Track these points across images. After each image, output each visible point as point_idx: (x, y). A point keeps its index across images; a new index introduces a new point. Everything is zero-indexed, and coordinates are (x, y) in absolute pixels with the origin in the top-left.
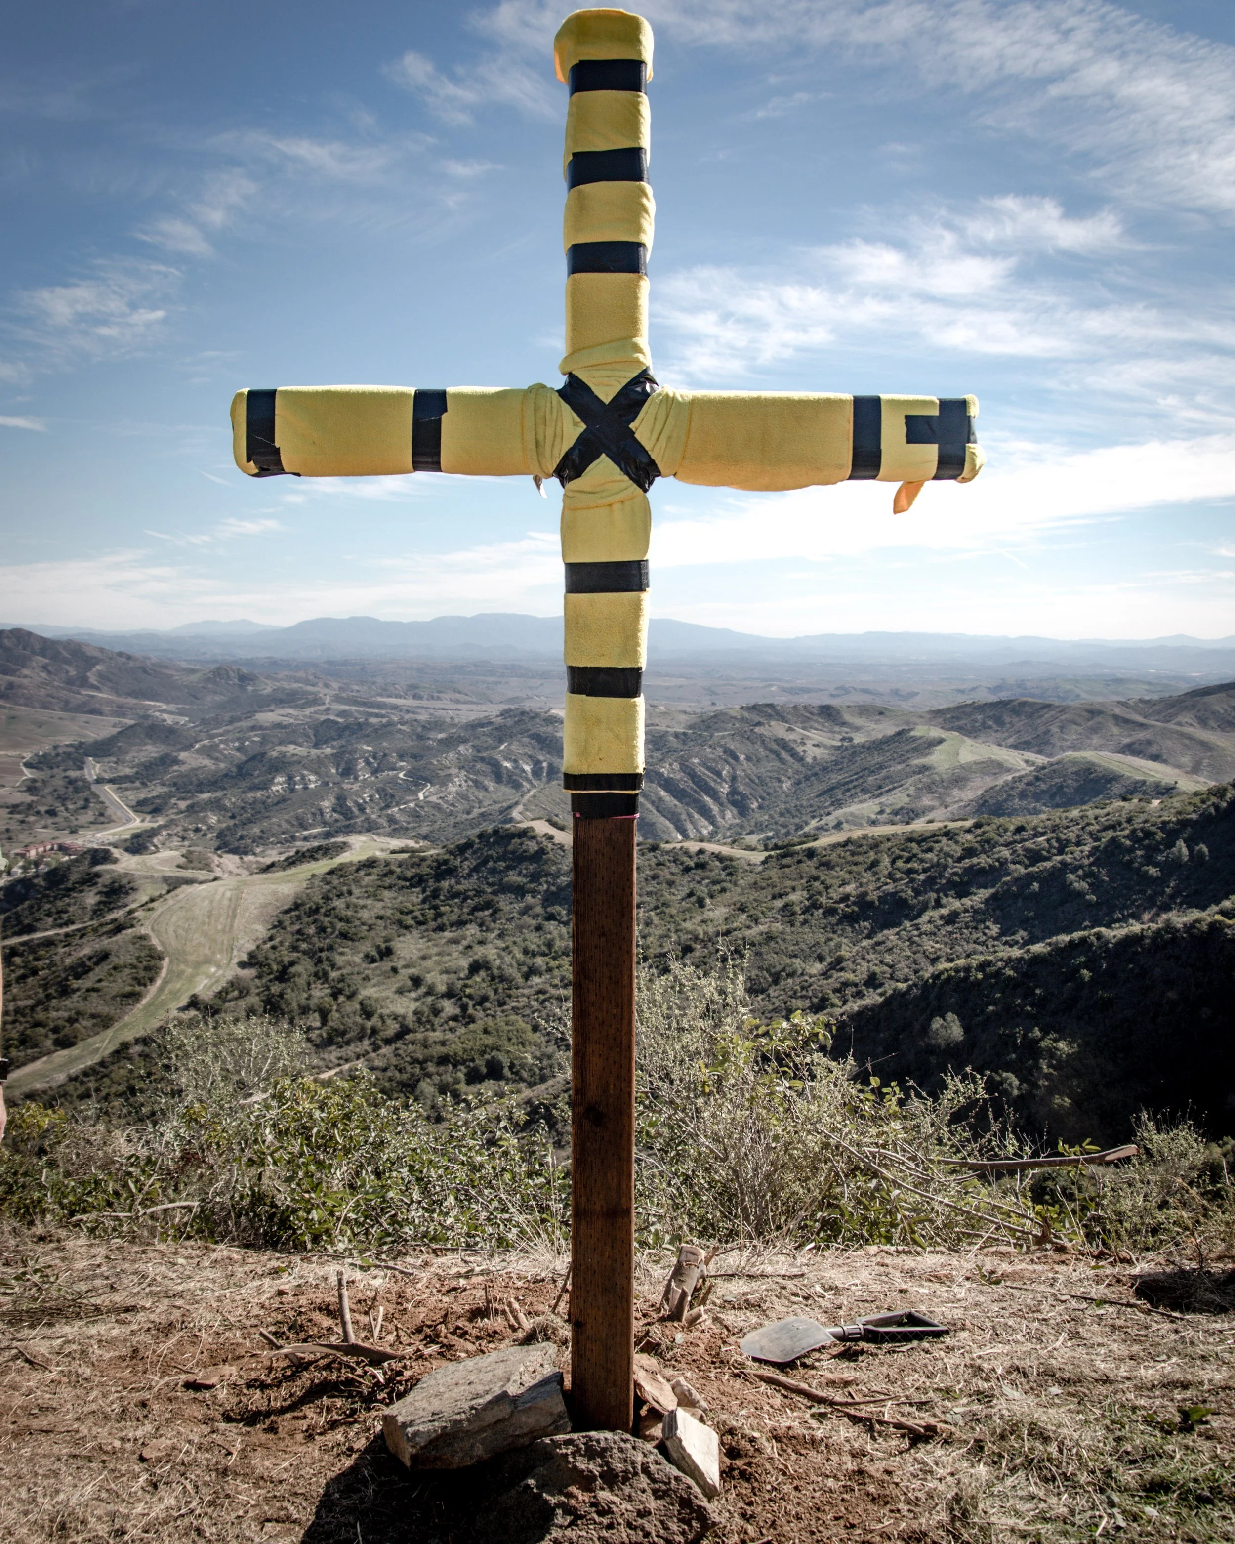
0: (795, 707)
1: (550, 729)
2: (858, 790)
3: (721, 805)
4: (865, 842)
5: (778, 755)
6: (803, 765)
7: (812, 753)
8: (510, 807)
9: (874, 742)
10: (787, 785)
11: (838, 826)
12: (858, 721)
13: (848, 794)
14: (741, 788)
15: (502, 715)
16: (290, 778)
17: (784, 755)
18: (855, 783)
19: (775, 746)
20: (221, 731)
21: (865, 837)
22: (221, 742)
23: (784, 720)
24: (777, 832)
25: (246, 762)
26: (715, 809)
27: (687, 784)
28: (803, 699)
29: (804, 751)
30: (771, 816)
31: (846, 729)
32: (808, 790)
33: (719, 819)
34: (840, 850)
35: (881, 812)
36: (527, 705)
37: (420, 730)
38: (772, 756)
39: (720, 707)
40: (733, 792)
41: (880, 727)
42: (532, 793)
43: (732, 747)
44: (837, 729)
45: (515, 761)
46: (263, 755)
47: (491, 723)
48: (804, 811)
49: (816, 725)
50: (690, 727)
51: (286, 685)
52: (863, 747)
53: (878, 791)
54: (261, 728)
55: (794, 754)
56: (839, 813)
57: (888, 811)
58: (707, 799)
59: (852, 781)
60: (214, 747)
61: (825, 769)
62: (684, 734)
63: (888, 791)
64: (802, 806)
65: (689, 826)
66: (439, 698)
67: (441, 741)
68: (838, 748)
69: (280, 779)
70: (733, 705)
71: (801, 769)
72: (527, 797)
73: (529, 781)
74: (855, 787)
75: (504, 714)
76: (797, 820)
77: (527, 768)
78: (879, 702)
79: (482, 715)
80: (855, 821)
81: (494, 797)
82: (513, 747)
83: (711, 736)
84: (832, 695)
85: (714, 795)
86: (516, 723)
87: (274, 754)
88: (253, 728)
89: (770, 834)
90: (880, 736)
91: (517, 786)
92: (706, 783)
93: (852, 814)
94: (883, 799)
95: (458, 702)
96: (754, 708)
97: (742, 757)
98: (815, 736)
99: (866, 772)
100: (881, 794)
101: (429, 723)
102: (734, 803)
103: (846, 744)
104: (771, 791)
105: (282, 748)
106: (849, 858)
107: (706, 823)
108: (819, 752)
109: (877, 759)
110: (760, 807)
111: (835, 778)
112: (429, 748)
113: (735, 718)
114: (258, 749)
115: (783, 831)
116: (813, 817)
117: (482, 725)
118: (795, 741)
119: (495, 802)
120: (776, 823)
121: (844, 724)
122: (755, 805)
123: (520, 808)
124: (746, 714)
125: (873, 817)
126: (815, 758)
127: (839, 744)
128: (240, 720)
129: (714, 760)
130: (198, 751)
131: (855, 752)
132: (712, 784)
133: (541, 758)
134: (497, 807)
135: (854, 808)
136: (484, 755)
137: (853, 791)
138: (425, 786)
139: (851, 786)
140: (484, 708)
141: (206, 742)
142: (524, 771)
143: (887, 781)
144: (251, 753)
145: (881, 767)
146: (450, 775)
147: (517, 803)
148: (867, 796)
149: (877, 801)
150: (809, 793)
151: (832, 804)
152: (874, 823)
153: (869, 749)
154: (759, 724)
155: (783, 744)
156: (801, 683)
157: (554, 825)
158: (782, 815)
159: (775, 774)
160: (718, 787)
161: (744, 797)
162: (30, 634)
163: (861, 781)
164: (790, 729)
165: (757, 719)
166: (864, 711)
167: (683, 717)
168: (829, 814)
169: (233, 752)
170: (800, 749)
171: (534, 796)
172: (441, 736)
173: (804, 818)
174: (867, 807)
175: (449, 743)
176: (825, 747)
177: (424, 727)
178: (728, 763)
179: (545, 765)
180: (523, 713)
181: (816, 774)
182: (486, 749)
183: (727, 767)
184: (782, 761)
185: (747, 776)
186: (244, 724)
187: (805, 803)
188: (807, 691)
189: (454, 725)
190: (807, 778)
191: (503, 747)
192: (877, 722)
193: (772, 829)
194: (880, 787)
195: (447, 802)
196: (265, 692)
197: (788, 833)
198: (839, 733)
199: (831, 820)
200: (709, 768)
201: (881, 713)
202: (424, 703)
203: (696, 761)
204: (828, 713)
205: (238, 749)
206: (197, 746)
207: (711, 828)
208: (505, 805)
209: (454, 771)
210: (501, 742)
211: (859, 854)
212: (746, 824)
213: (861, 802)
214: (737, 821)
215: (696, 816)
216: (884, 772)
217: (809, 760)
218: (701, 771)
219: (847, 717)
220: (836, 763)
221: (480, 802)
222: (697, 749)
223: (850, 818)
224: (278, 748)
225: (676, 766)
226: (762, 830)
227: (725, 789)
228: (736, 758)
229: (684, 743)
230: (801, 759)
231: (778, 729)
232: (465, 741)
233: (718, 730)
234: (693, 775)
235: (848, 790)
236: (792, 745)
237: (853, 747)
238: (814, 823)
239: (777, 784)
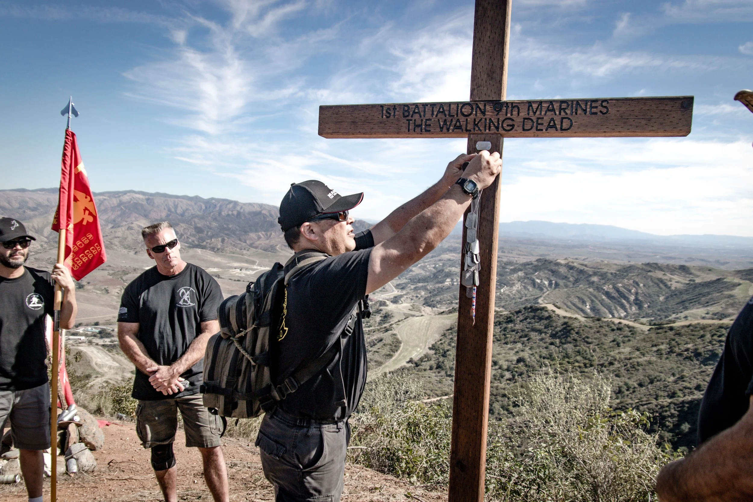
0: (668, 265)
1: (556, 268)
2: (697, 303)
3: (630, 304)
4: (698, 326)
5: (658, 285)
6: (670, 290)
7: (674, 285)
8: (537, 298)
9: (706, 282)
10: (662, 298)
11: (686, 317)
12: (698, 273)
13: (691, 304)
14: (640, 298)
15: (537, 261)
16: (452, 280)
17: (661, 285)
18: (695, 300)
19: (657, 281)
20: (428, 260)
21: (699, 324)
22: (428, 264)
23: (662, 270)
24: (656, 319)
25: (437, 272)
26: (628, 306)
27: (616, 295)
28: (672, 262)
29: (671, 284)
30: (653, 311)
31: (691, 276)
32: (672, 302)
33: (629, 310)
34: (686, 329)
35: (707, 313)
36: (548, 258)
37: (503, 265)
38: (656, 285)
39: (632, 263)
40: (636, 299)
41: (709, 276)
42: (547, 293)
43: (637, 280)
44: (687, 276)
45: (541, 279)
46: (443, 270)
47: (532, 264)
48: (669, 310)
49: (677, 273)
50: (618, 271)
51: (453, 244)
52: (700, 284)
53: (707, 304)
54: (442, 260)
55: (666, 285)
56: (686, 313)
57: (711, 313)
58: (624, 301)
59: (693, 299)
60: (425, 266)
61: (681, 293)
62: (615, 273)
63: (711, 305)
64: (668, 308)
65: (615, 312)
66: (512, 253)
67: (511, 270)
68: (688, 284)
69: (448, 280)
70: (639, 262)
71: (669, 292)
72: (545, 294)
73: (547, 288)
74: (695, 301)
75: (538, 260)
76: (666, 314)
77: (546, 283)
78: (709, 266)
79: (529, 260)
80: (695, 317)
81: (532, 293)
82: (541, 274)
83: (628, 275)
84: (686, 261)
85: (627, 299)
86: (543, 265)
87: (447, 270)
88: (440, 260)
89: (653, 319)
90: (709, 280)
91: (542, 290)
92: (624, 295)
93: (692, 313)
94: (709, 308)
95: (519, 255)
96: (648, 264)
97: (641, 285)
98: (676, 278)
99: (701, 296)
100: (708, 306)
101: (507, 262)
102: (636, 304)
103: (691, 282)
104: (654, 300)
105: (450, 268)
106: (691, 333)
107: (623, 311)
108: (679, 286)
109: (706, 290)
110: (649, 307)
111: (685, 297)
112: (507, 272)
113: (639, 268)
114: (441, 268)
115: (659, 318)
116: (674, 313)
117: (529, 265)
118: (667, 280)
119: (532, 295)
120: (656, 314)
121: (691, 274)
122: (646, 306)
123: (542, 298)
124: (644, 267)
125: (704, 315)
126: (676, 288)
127: (688, 282)
128: (435, 257)
129: (628, 285)
130: (420, 268)
131: (696, 286)
132: (627, 295)
133: (552, 279)
134: (533, 297)
135: (694, 311)
136: (528, 276)
137: (694, 303)
138: (504, 287)
139: (693, 301)
140: (530, 257)
141: (422, 264)
142: (544, 284)
143: (711, 300)
144: (439, 269)
145: (709, 293)
146: (514, 283)
147: (541, 296)
148: (701, 306)
149: (706, 308)
150: (672, 303)
151: (683, 308)
152: (703, 318)
153: (703, 285)
154: (650, 271)
155: (661, 281)
156: (672, 255)
157: (556, 306)
158: (658, 311)
159: (656, 293)
160: (629, 296)
161: (641, 301)
162: (364, 222)
163: (698, 299)
164: (664, 274)
165: (649, 269)
166: (701, 269)
167: (615, 267)
168: (681, 312)
169: (432, 269)
170: (669, 283)
171: (548, 294)
172: (511, 268)
173: (669, 313)
174: (701, 311)
175: (515, 271)
176: (682, 283)
177: (505, 264)
178: (634, 287)
179: (554, 282)
180: (546, 261)
181: (676, 295)
182: (530, 274)
183: (634, 289)
184: (661, 288)
185: (643, 293)
186: (437, 258)
187: (670, 307)
188: (674, 258)
189: (517, 264)
190: (671, 296)
191: (536, 274)
192: (708, 274)
193: (653, 317)
194: (707, 303)
195: (512, 294)
196: (445, 247)
197: (661, 319)
198: (688, 277)
199: (682, 315)
200: (625, 288)
201: (710, 270)
202: (506, 254)
203: (620, 285)
204: (683, 269)
205: (434, 268)
206: (419, 265)
207: (625, 313)
208: (536, 297)
209: (516, 282)
210: (536, 271)
211: (696, 331)
212: (641, 313)
213: (698, 308)
214: (638, 312)
215: (619, 308)
216: (710, 296)
217: (673, 288)
218: (622, 289)
219: (693, 271)
220: (686, 291)
221: (526, 295)
222: (621, 280)
223: (692, 315)
224: (449, 268)
225: (611, 286)
226: (649, 317)
227: (632, 298)
228: (638, 285)
229: (615, 277)
230: (669, 288)
231: (659, 274)
232: (521, 270)
233: (631, 273)
234: (618, 291)
235: (691, 303)
236: (665, 281)
237: (696, 284)
238: (674, 316)
239: (657, 297)
